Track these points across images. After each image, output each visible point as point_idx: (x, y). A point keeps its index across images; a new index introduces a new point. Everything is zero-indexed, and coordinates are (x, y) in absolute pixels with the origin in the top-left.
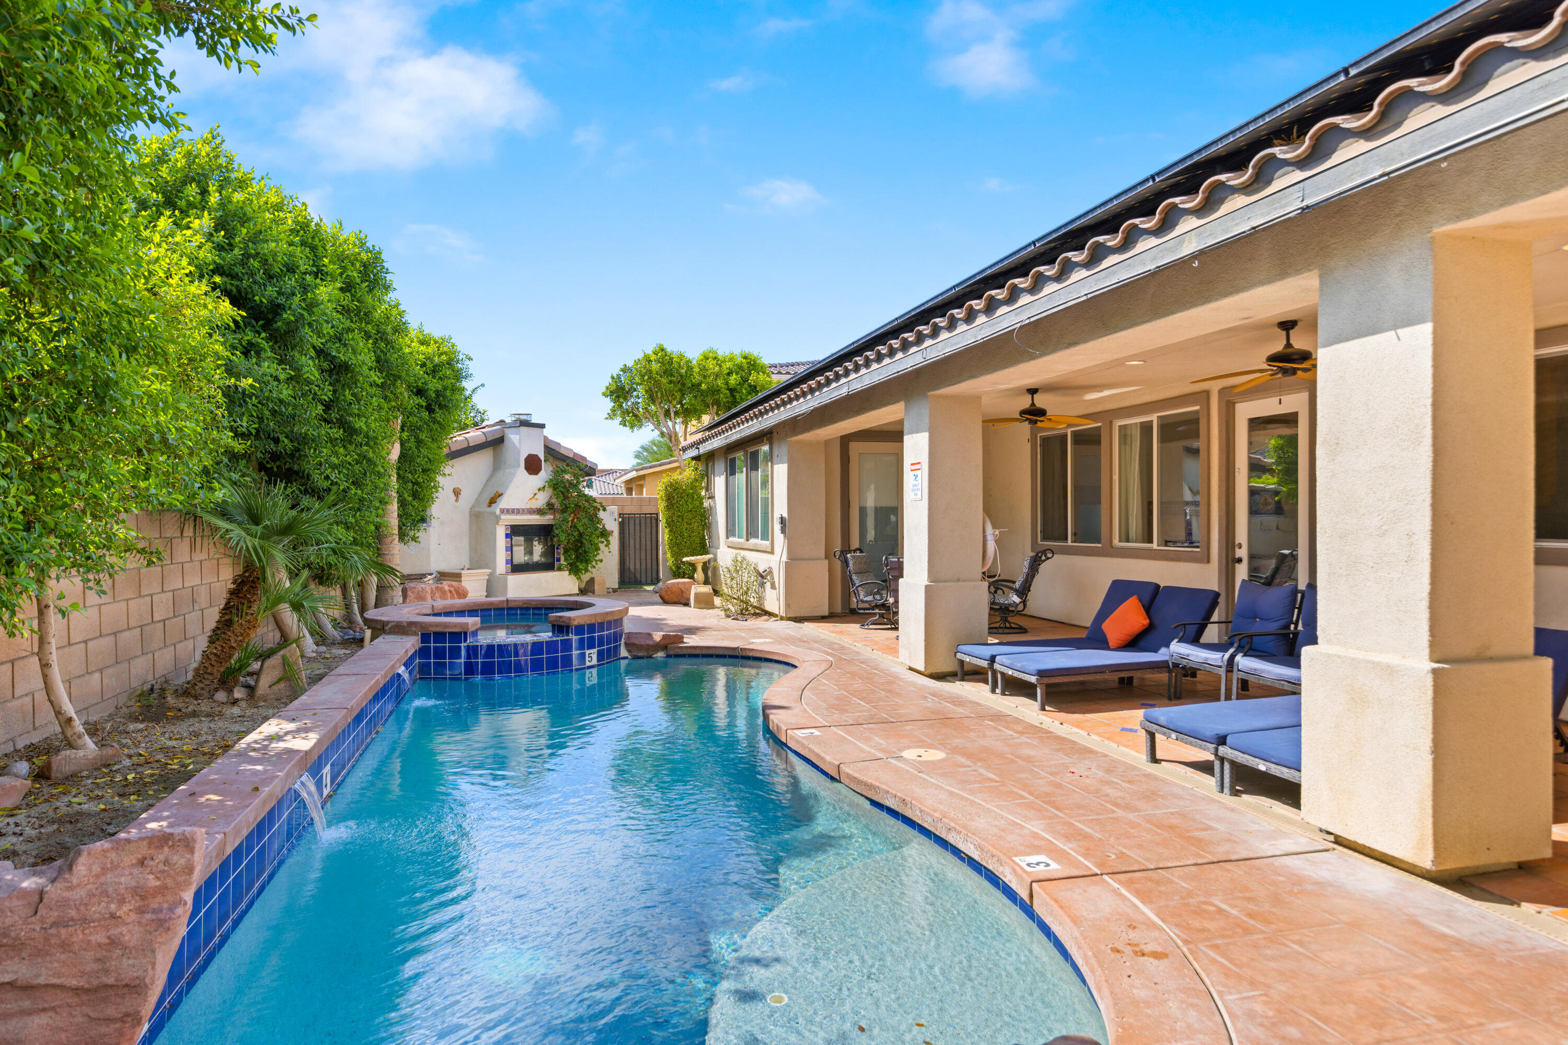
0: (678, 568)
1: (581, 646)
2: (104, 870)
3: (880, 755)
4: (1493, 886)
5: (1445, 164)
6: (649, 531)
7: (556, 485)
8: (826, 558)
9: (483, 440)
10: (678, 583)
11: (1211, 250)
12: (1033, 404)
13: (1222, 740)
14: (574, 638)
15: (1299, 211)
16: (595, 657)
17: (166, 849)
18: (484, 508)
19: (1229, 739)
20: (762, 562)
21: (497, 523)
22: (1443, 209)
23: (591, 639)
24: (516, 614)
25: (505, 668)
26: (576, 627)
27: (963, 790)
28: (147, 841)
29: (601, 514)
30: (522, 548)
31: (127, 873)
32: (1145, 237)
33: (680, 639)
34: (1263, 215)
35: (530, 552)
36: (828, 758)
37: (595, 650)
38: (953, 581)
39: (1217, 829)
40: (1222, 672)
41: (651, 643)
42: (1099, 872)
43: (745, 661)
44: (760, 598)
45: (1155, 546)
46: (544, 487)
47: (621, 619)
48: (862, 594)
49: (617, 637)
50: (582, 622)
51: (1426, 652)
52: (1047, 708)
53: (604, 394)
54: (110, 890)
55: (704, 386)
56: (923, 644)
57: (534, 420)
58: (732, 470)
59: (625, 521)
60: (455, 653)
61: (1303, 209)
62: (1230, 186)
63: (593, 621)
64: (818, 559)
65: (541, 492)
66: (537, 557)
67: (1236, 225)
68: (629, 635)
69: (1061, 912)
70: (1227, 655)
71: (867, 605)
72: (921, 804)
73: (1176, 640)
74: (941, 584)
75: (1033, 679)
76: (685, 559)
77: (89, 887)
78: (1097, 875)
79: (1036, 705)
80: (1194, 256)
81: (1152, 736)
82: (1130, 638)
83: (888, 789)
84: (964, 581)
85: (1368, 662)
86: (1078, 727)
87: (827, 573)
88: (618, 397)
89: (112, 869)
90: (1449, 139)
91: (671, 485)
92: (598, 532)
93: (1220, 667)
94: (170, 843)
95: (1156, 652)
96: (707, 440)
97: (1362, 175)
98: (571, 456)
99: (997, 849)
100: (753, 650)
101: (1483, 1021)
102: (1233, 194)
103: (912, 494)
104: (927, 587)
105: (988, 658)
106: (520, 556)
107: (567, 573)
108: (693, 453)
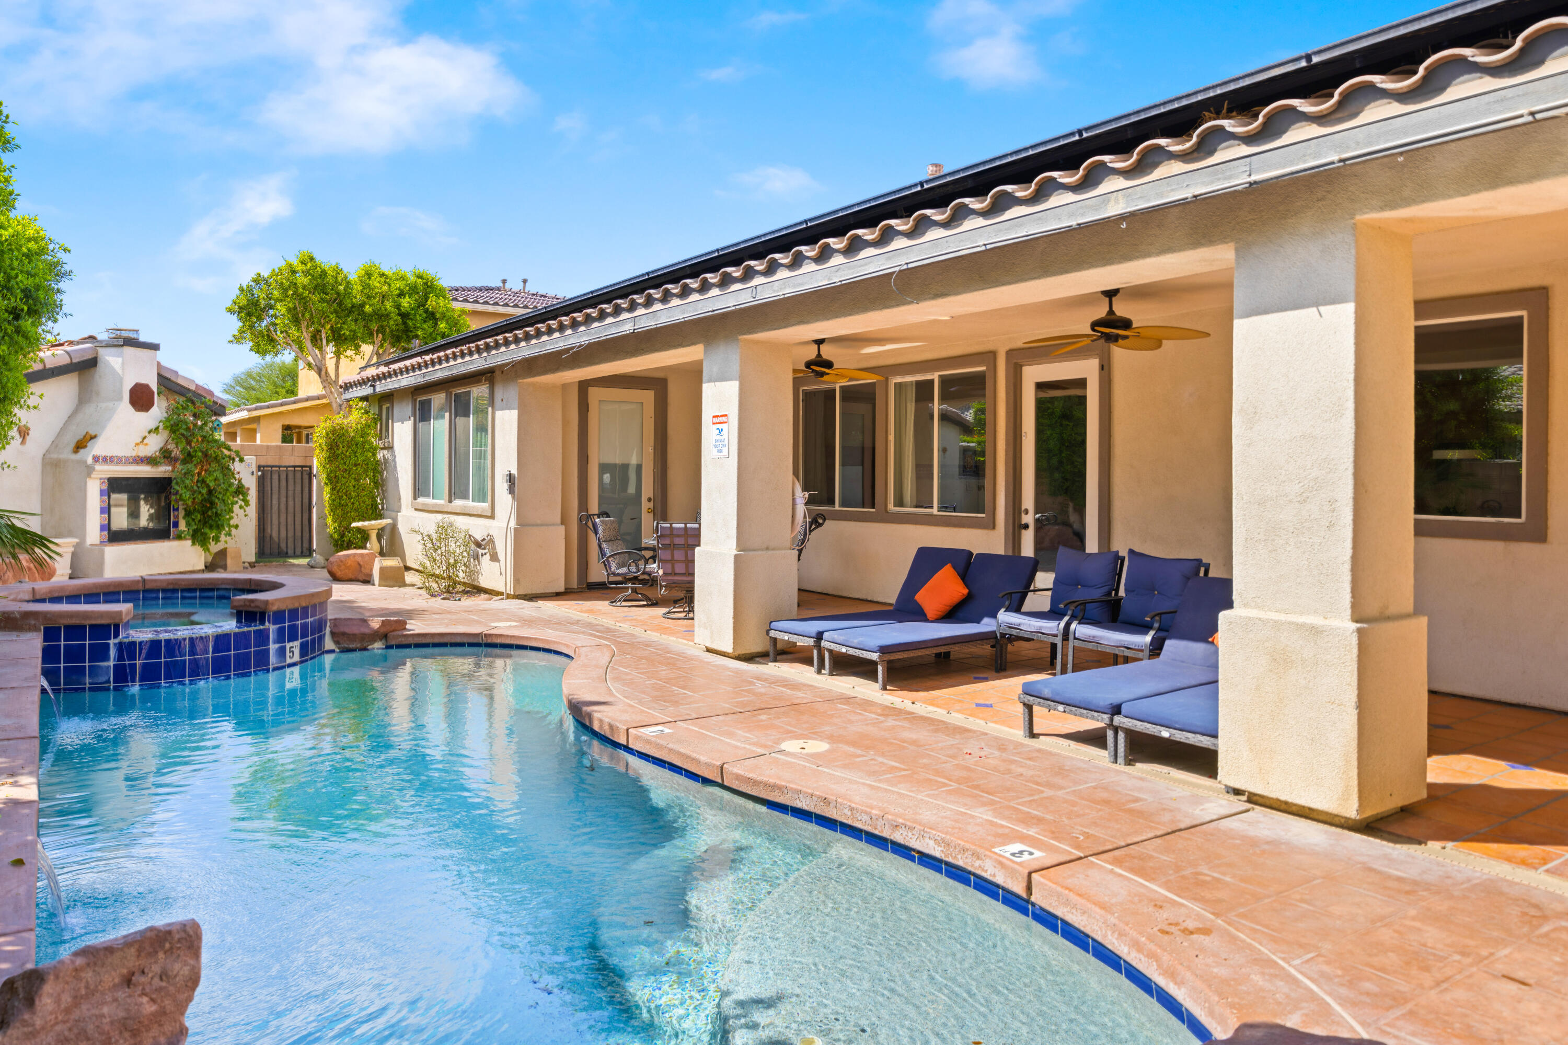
0: (342, 535)
1: (280, 638)
2: (77, 1000)
3: (760, 751)
4: (1396, 829)
5: (1402, 158)
6: (298, 488)
7: (174, 427)
8: (562, 523)
9: (67, 360)
10: (355, 555)
11: (1142, 213)
12: (819, 355)
13: (1116, 710)
14: (272, 628)
15: (1247, 185)
16: (297, 652)
17: (161, 955)
18: (67, 454)
19: (1124, 709)
20: (478, 529)
21: (89, 475)
22: (1366, 199)
23: (293, 628)
24: (157, 598)
25: (176, 672)
26: (275, 613)
27: (880, 781)
28: (136, 946)
29: (237, 466)
30: (125, 510)
31: (108, 998)
32: (1061, 191)
33: (402, 624)
34: (1205, 184)
35: (134, 514)
36: (703, 759)
37: (297, 643)
38: (762, 550)
39: (1146, 800)
40: (1058, 641)
41: (366, 631)
42: (1082, 855)
43: (489, 650)
44: (471, 573)
45: (935, 511)
46: (157, 429)
47: (326, 602)
48: (613, 566)
49: (321, 625)
50: (283, 607)
51: (1349, 612)
52: (888, 687)
53: (230, 311)
54: (90, 1028)
55: (368, 309)
56: (731, 621)
57: (143, 338)
58: (423, 414)
59: (265, 475)
60: (100, 653)
61: (1251, 184)
62: (1169, 151)
63: (296, 605)
64: (553, 525)
65: (153, 435)
66: (144, 521)
67: (1172, 190)
68: (336, 621)
69: (1081, 900)
70: (1062, 624)
71: (619, 579)
72: (850, 801)
73: (1003, 610)
74: (751, 553)
75: (875, 656)
76: (354, 525)
77: (58, 1028)
78: (1081, 858)
79: (877, 686)
80: (1122, 217)
81: (1029, 708)
82: (948, 609)
83: (799, 788)
84: (774, 549)
85: (1290, 623)
86: (933, 705)
87: (564, 541)
88: (249, 315)
89: (86, 997)
90: (1406, 135)
91: (334, 431)
92: (233, 489)
93: (1056, 636)
94: (167, 945)
95: (978, 622)
96: (390, 376)
97: (1315, 158)
98: (193, 388)
99: (967, 842)
100: (501, 636)
101: (1492, 951)
102: (1169, 159)
103: (715, 450)
104: (736, 556)
105: (814, 635)
106: (120, 520)
107: (189, 542)
108: (367, 391)
